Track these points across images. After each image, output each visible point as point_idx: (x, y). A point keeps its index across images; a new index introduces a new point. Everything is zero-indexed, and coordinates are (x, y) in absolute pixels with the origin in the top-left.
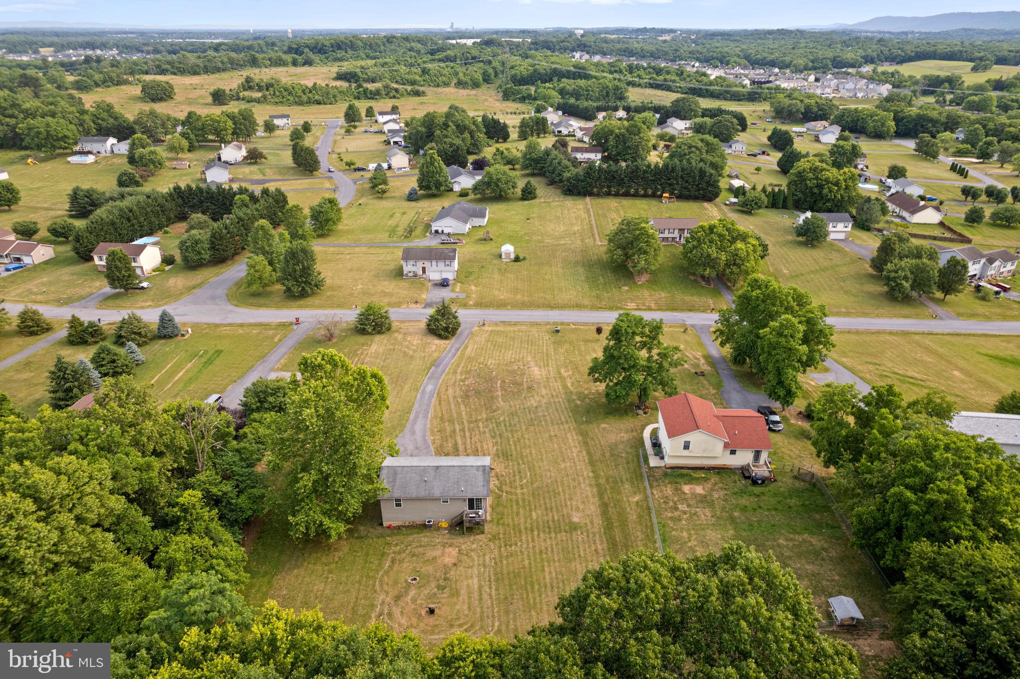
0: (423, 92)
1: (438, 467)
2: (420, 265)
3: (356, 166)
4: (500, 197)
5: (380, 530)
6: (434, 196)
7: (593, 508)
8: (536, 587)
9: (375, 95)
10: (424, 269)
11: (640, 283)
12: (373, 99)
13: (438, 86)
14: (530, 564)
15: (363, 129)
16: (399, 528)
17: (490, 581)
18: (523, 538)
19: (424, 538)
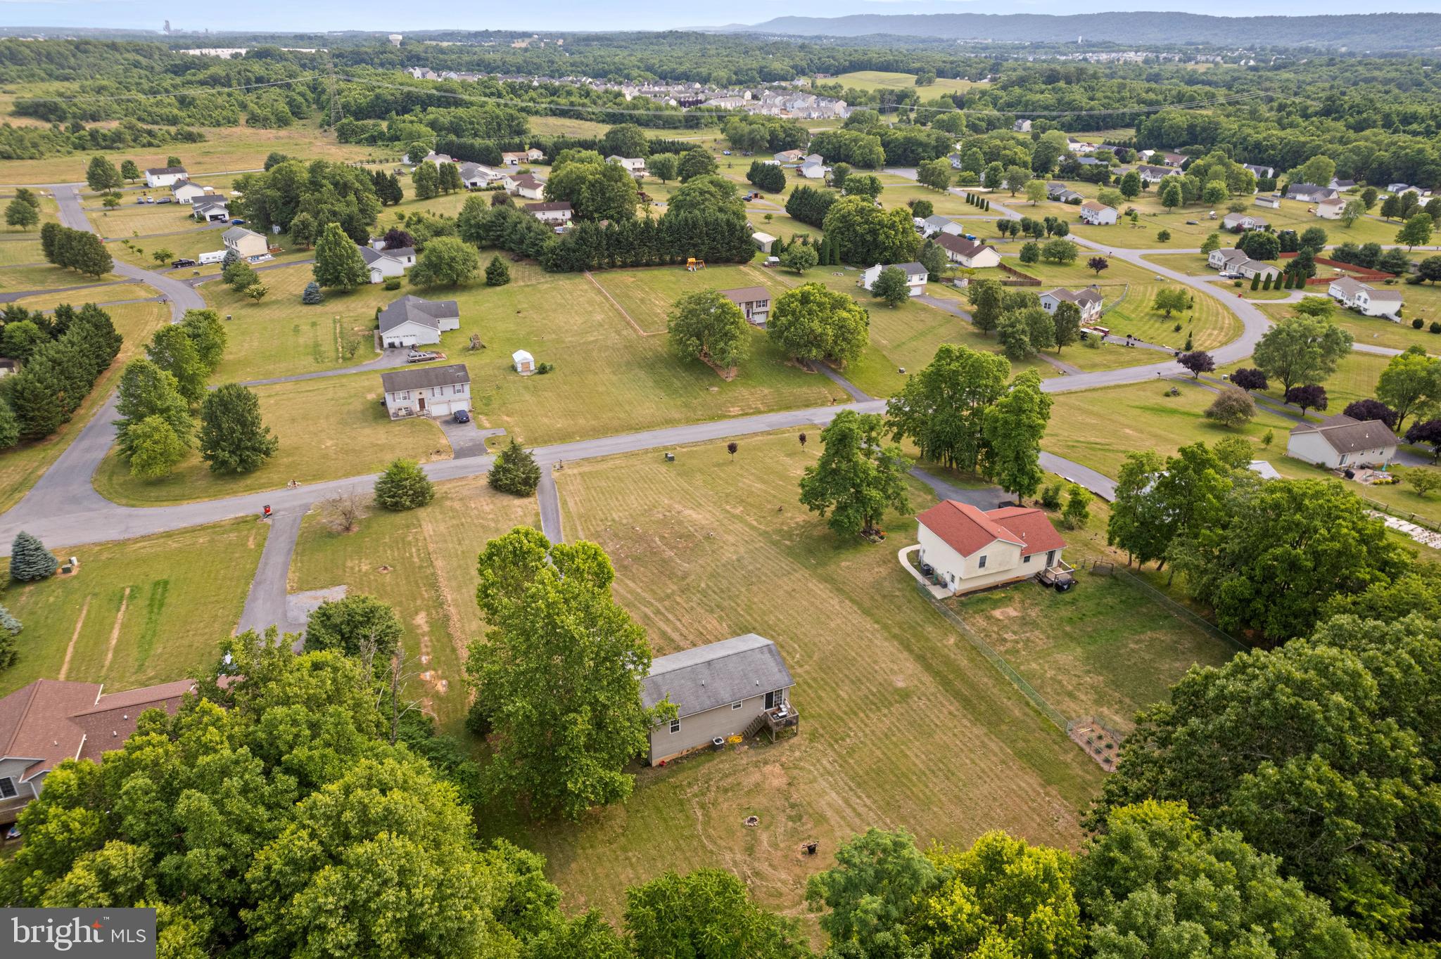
0: (200, 136)
2: (415, 396)
4: (455, 285)
5: (650, 773)
6: (344, 293)
7: (911, 666)
9: (114, 141)
10: (422, 402)
11: (729, 380)
13: (218, 124)
14: (884, 753)
15: (134, 199)
16: (676, 761)
17: (851, 789)
18: (851, 725)
19: (721, 764)
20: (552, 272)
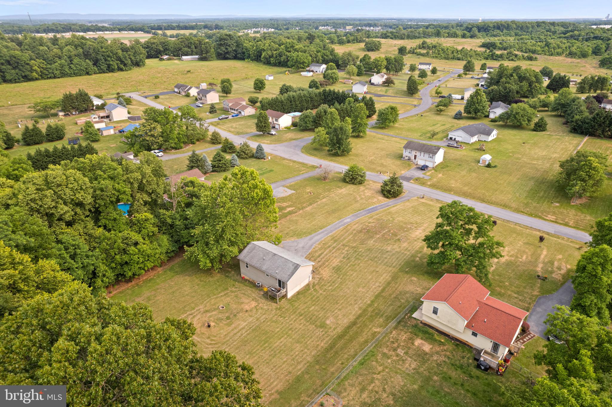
0: (536, 58)
1: (275, 254)
2: (414, 153)
3: (441, 95)
5: (238, 277)
6: (473, 118)
7: (345, 322)
8: (266, 345)
9: (499, 57)
10: (415, 157)
11: (573, 204)
12: (496, 60)
13: (552, 55)
14: (278, 331)
15: (471, 76)
16: (246, 280)
17: (250, 328)
18: (292, 317)
19: (249, 290)
20: (571, 132)
